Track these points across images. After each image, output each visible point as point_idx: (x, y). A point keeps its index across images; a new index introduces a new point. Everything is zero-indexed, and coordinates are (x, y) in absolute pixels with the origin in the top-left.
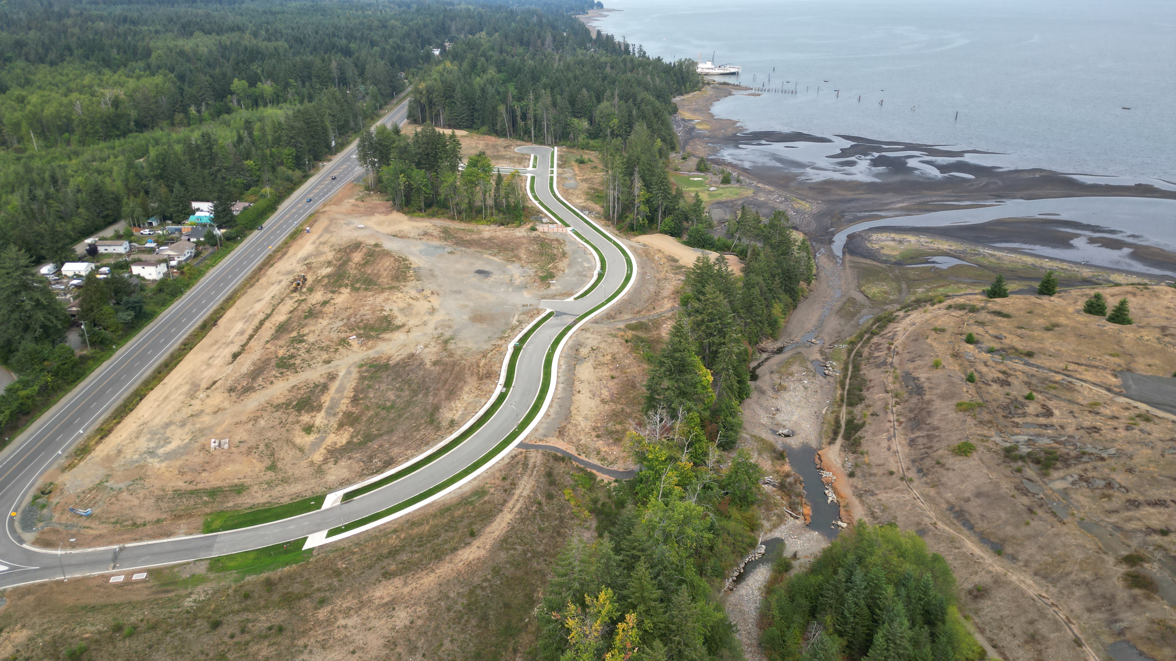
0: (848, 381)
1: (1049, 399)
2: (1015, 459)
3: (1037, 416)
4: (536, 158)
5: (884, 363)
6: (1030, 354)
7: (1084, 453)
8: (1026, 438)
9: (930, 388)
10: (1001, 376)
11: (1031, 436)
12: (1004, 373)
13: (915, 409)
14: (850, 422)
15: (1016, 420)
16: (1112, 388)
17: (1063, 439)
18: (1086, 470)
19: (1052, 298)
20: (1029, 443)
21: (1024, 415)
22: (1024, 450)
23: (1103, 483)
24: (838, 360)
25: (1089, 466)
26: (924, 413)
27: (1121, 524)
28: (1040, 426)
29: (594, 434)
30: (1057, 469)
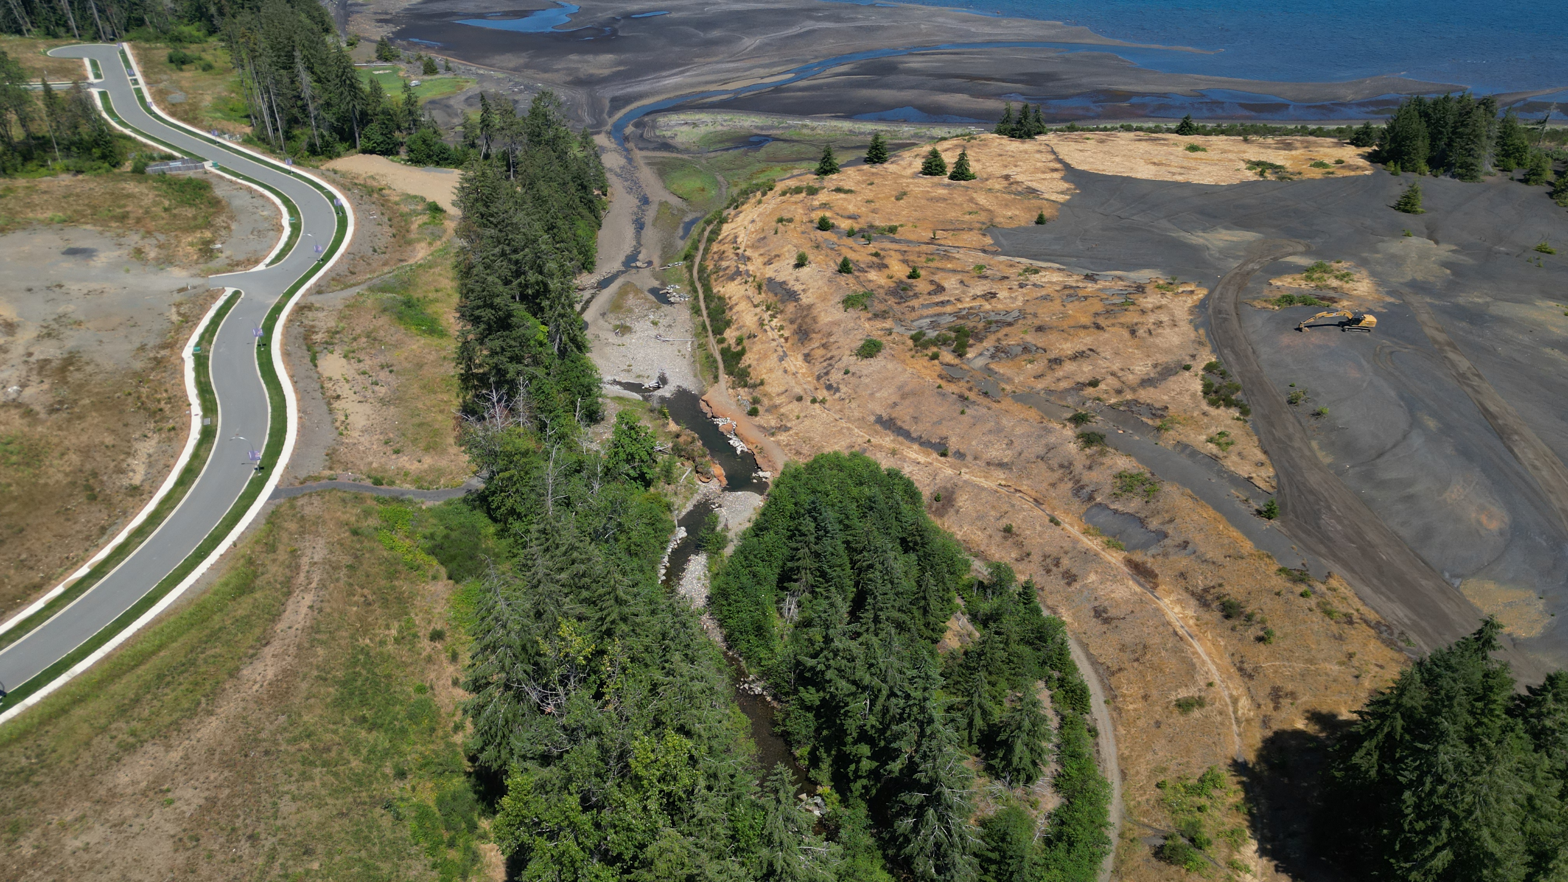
0: (702, 305)
1: (933, 274)
2: (925, 346)
3: (929, 294)
4: (94, 64)
5: (738, 273)
6: (893, 230)
7: (990, 323)
8: (928, 320)
9: (803, 290)
10: (875, 259)
11: (932, 316)
12: (876, 255)
13: (796, 319)
14: (725, 353)
15: (911, 304)
16: (986, 248)
17: (964, 313)
18: (999, 340)
19: (886, 165)
20: (934, 325)
21: (916, 296)
22: (932, 334)
23: (1020, 349)
24: (679, 281)
25: (1000, 334)
26: (808, 320)
27: (1053, 387)
28: (937, 304)
29: (389, 450)
30: (971, 346)
